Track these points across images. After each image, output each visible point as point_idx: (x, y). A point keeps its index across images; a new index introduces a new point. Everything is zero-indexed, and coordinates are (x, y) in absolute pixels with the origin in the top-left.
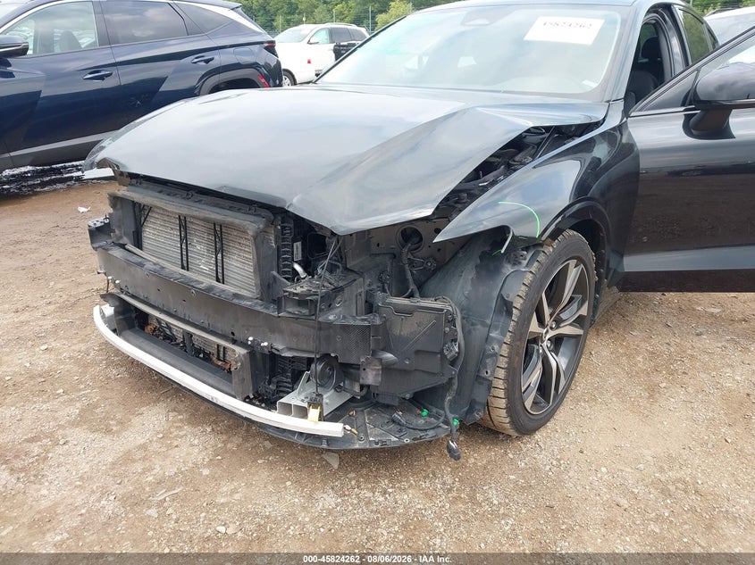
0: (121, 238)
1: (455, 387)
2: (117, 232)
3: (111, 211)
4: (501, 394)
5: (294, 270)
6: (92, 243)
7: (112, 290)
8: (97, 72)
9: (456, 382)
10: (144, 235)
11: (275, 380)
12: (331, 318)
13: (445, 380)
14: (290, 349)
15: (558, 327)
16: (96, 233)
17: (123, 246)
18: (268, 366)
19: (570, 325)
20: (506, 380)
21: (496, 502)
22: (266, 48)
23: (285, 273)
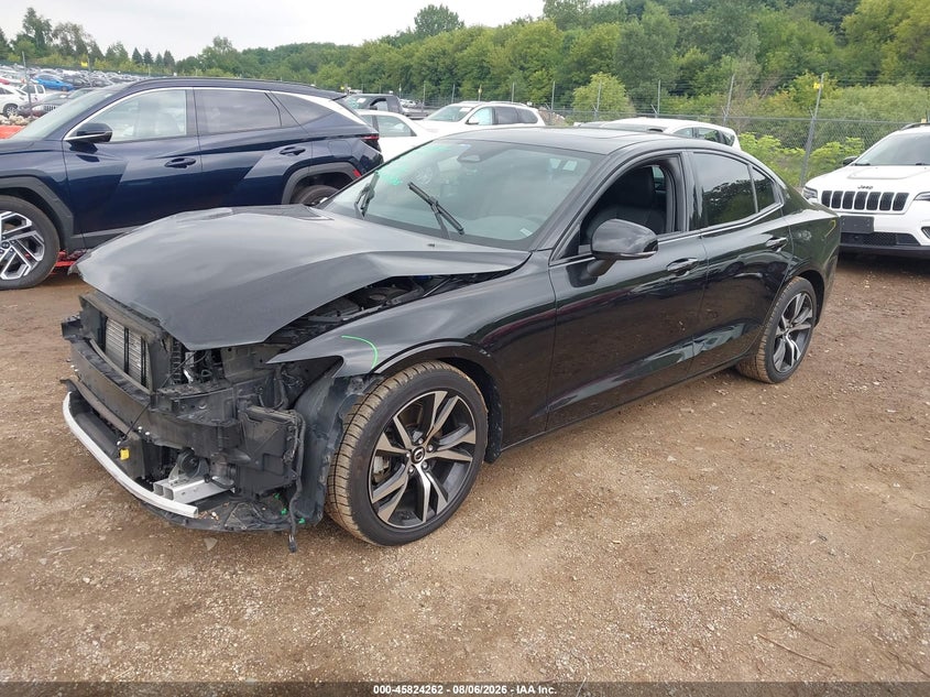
0: (87, 333)
1: (299, 489)
2: (85, 327)
3: (81, 309)
4: (345, 501)
5: (184, 375)
6: (64, 335)
7: (74, 378)
8: (179, 161)
9: (299, 483)
10: (107, 332)
11: (165, 467)
12: (190, 417)
13: (288, 482)
14: (163, 439)
15: (435, 450)
16: (68, 327)
17: (87, 341)
18: (161, 455)
19: (450, 449)
20: (348, 489)
21: (320, 594)
22: (368, 142)
23: (177, 376)
